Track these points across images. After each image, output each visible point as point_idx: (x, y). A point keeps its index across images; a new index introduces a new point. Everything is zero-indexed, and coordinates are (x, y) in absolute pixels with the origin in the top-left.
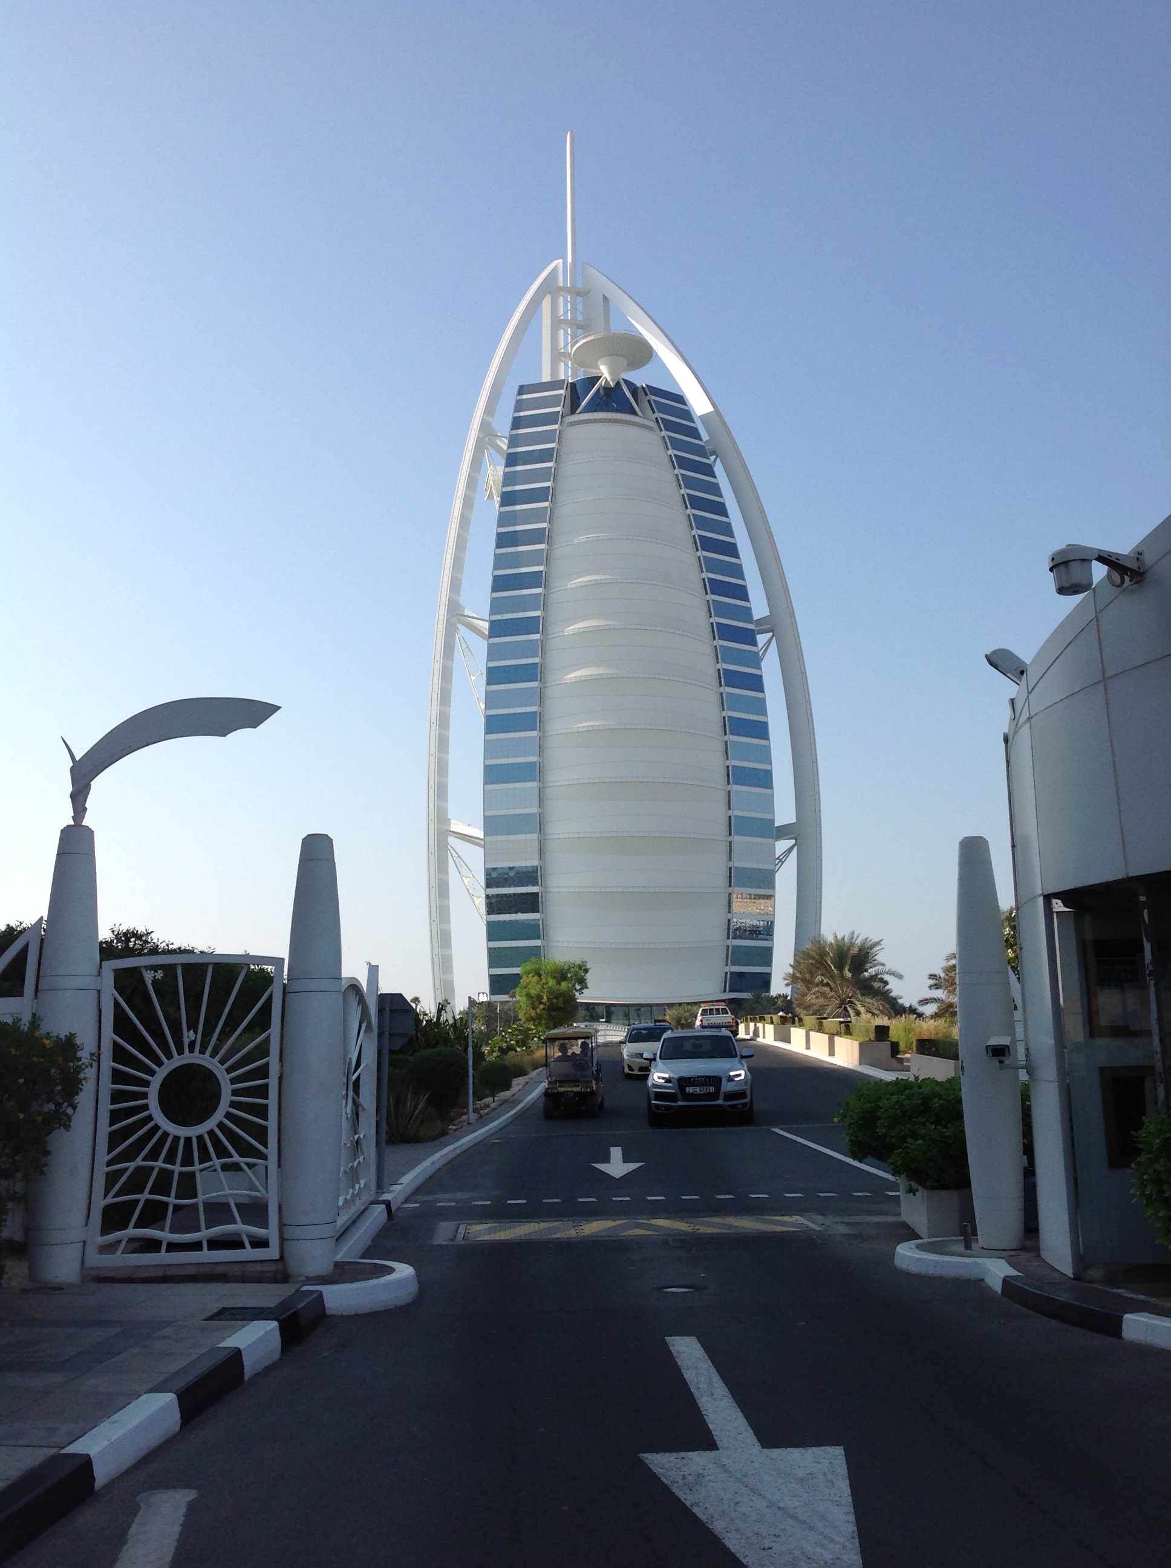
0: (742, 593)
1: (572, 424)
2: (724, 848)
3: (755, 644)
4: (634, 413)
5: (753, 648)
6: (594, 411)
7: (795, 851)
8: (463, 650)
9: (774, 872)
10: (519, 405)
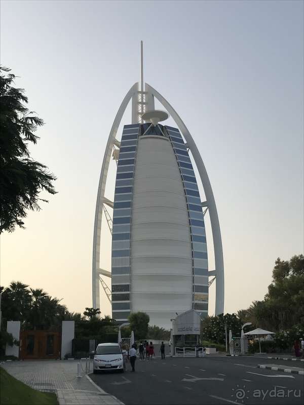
0: (197, 194)
1: (142, 138)
2: (191, 279)
3: (201, 211)
4: (162, 135)
5: (201, 212)
6: (149, 134)
7: (215, 280)
8: (105, 212)
9: (208, 287)
10: (124, 132)
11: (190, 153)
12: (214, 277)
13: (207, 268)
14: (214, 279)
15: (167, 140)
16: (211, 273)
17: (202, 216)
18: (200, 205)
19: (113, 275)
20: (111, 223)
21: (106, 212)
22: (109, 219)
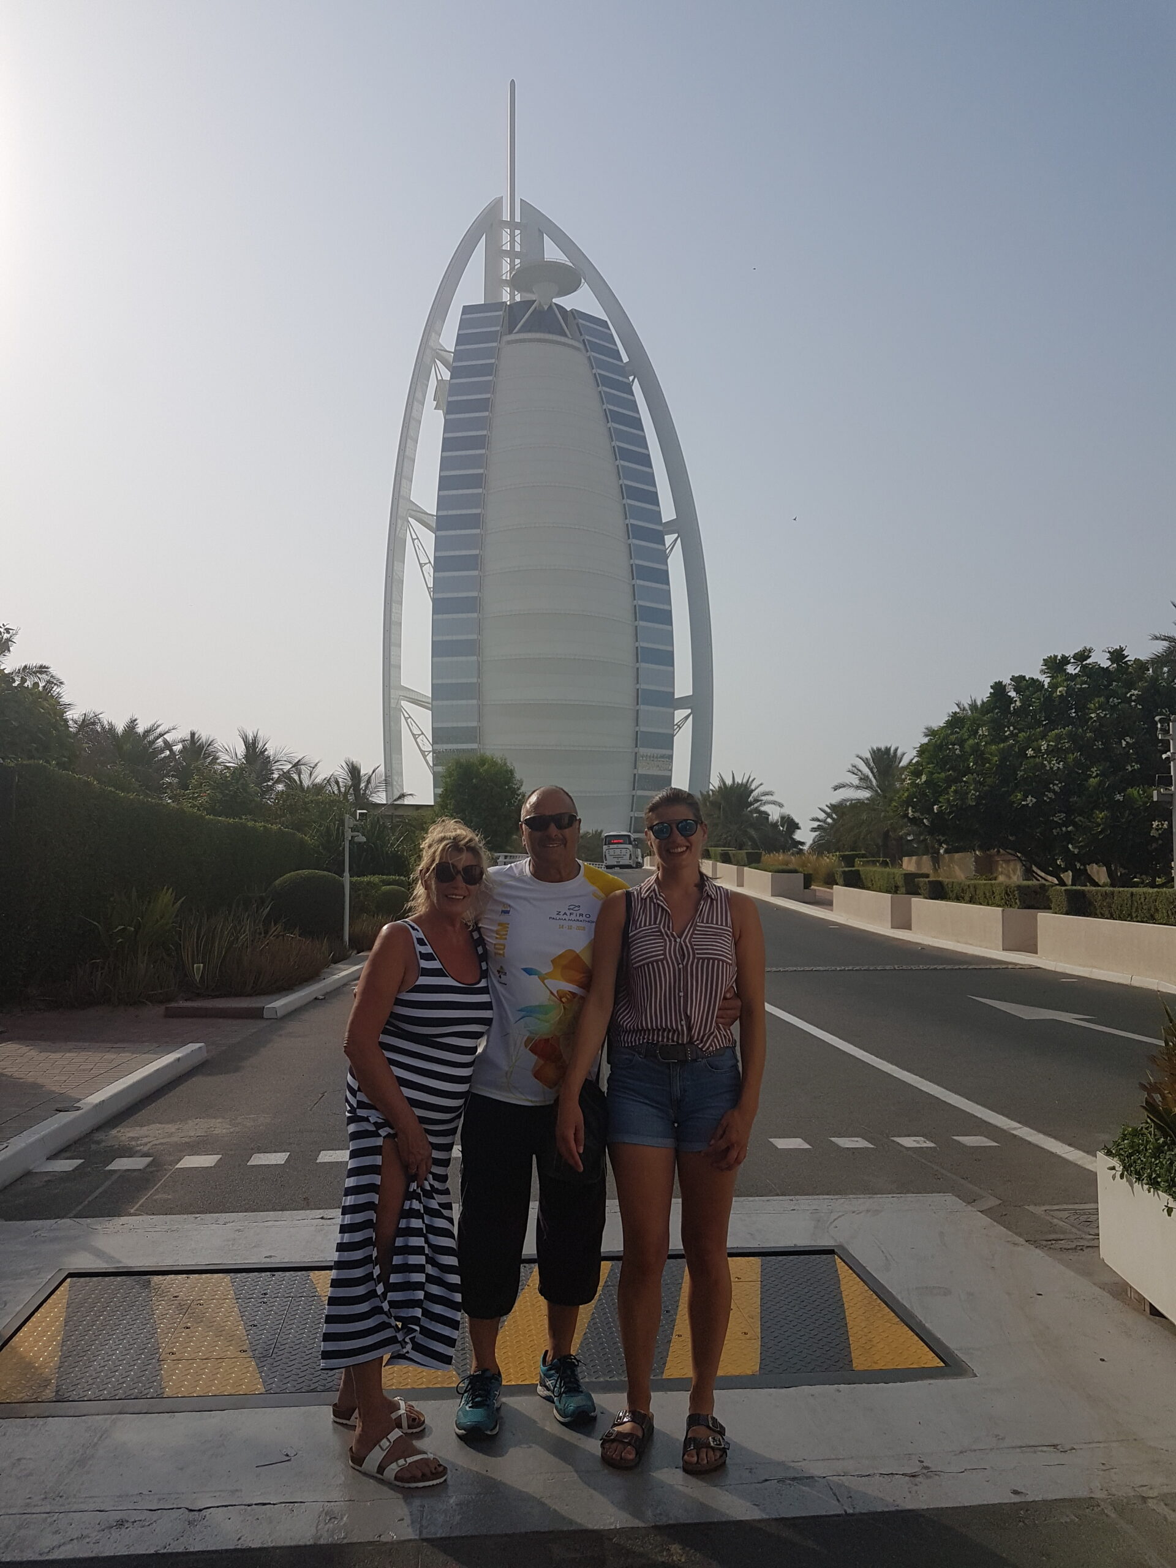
0: (653, 498)
1: (509, 342)
2: (632, 715)
3: (663, 544)
4: (564, 334)
5: (660, 547)
6: (530, 331)
7: (691, 717)
8: (413, 540)
9: (673, 736)
10: (463, 324)
11: (636, 388)
12: (689, 711)
13: (669, 690)
14: (687, 717)
15: (578, 349)
16: (683, 703)
17: (664, 558)
18: (660, 528)
19: (435, 703)
20: (429, 570)
21: (416, 541)
22: (424, 560)
